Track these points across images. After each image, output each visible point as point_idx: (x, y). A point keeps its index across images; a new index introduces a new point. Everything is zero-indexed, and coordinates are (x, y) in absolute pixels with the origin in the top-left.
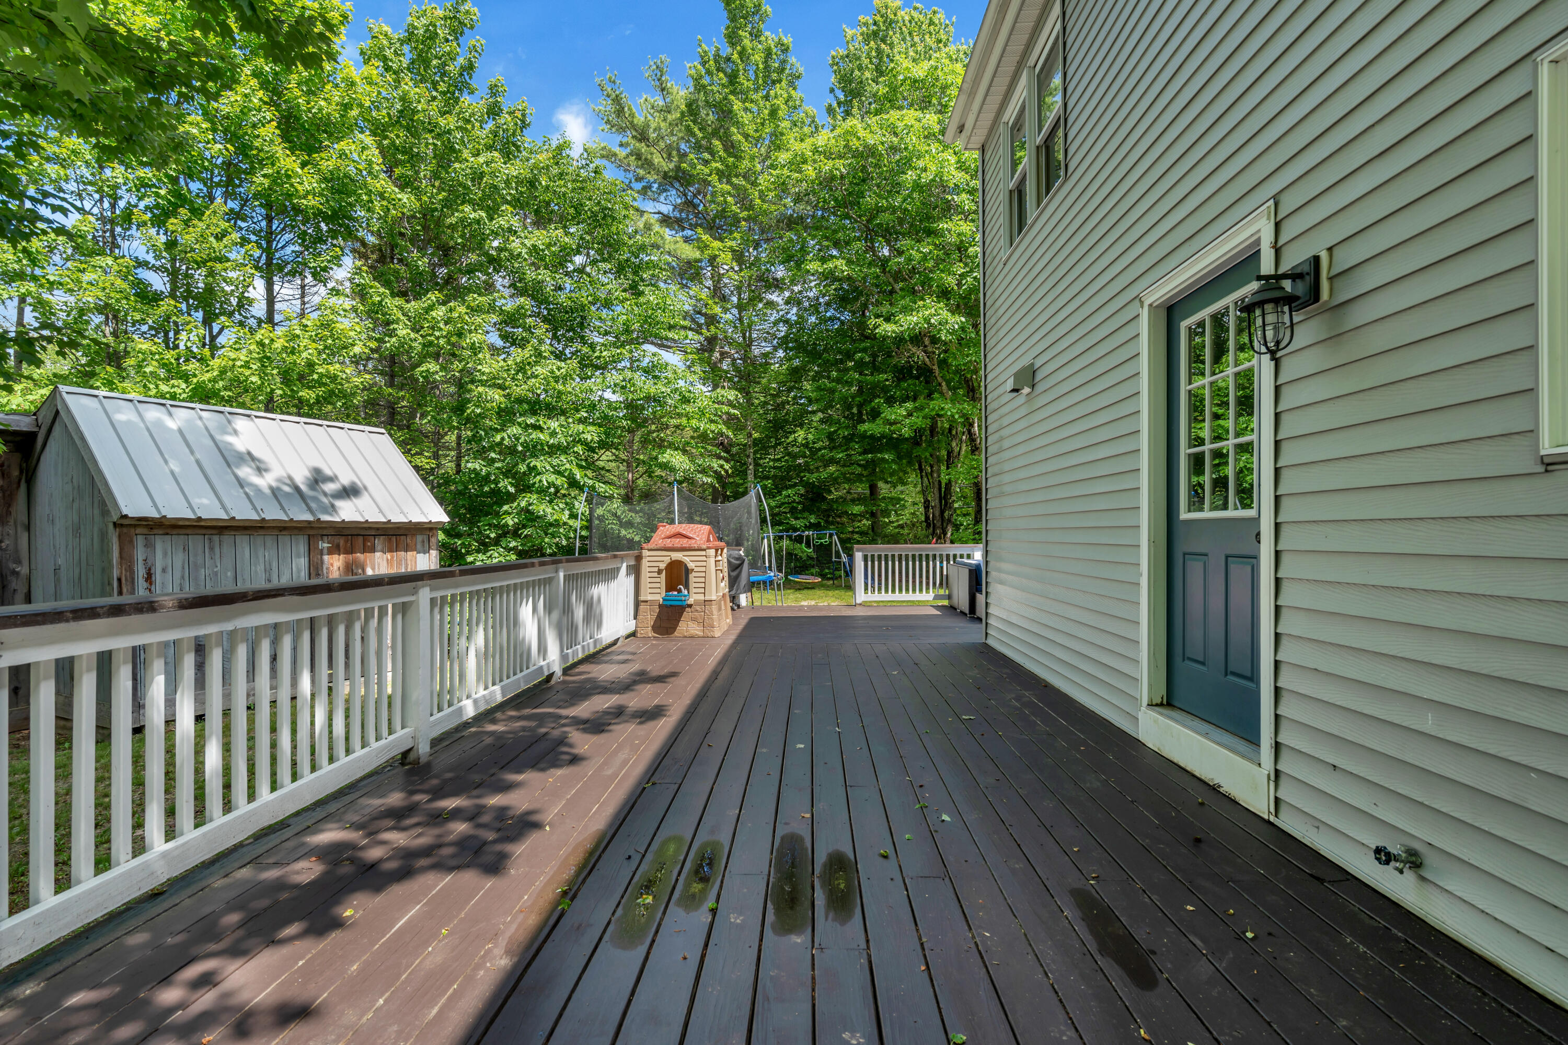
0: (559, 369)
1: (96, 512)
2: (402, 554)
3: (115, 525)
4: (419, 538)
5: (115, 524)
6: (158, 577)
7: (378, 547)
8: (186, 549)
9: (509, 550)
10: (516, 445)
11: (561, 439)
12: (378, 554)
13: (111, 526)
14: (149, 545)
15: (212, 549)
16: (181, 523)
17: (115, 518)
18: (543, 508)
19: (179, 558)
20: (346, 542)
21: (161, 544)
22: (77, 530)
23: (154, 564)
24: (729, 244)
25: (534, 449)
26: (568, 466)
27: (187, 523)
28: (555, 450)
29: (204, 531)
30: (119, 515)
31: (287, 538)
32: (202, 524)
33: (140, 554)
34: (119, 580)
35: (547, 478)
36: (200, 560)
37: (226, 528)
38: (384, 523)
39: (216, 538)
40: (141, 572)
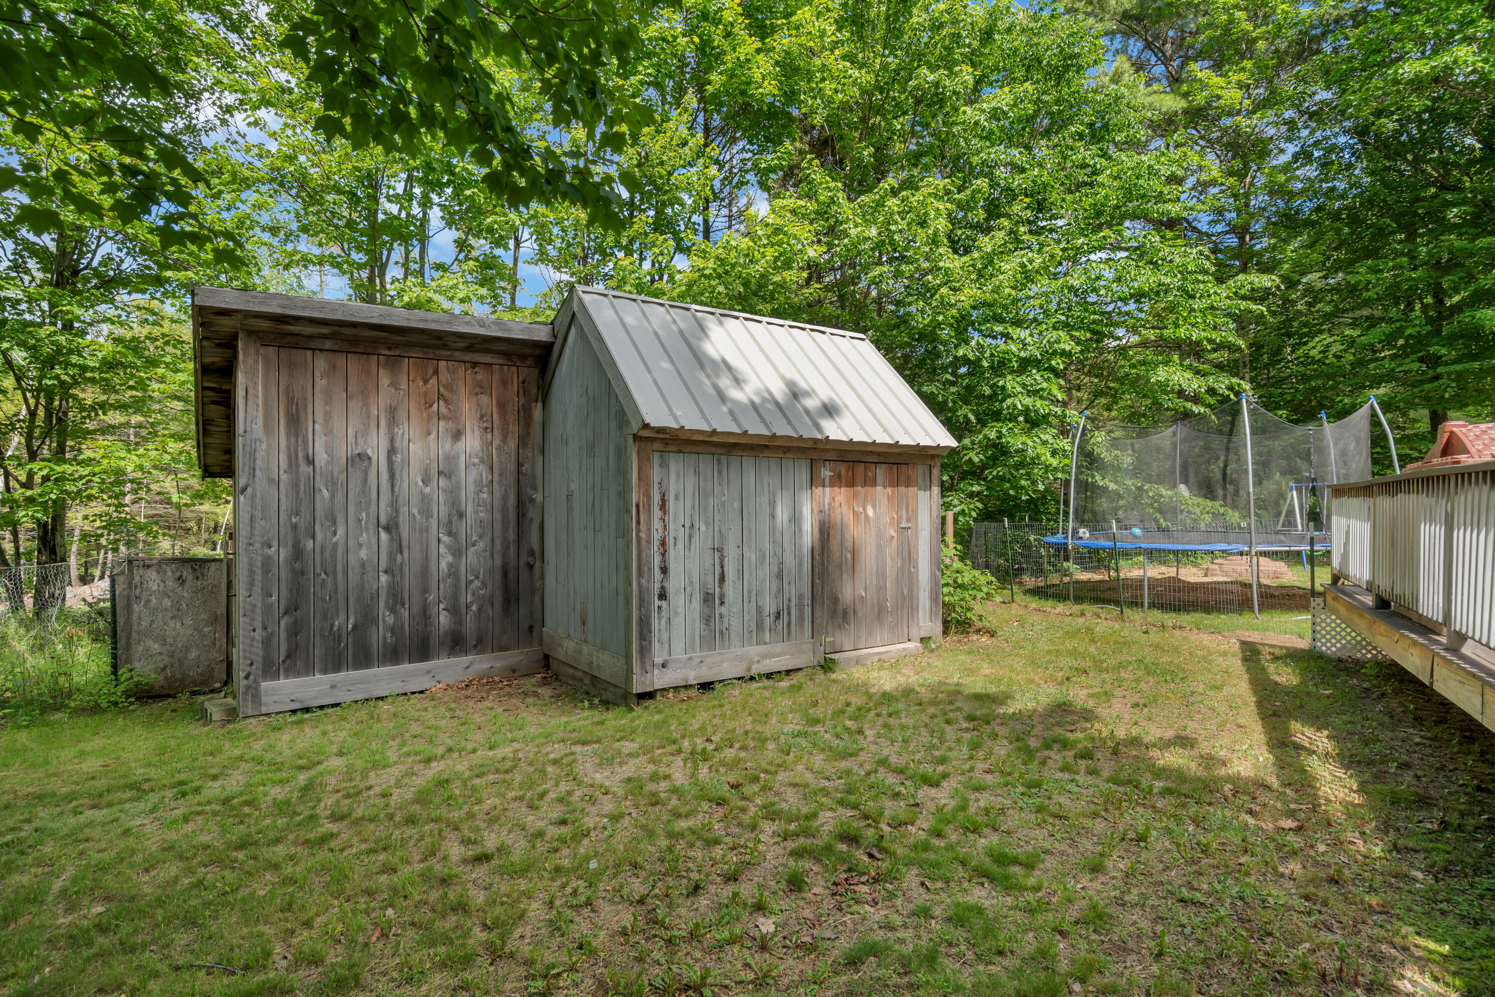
0: (1031, 261)
1: (613, 424)
2: (902, 489)
3: (636, 437)
4: (921, 469)
5: (634, 435)
6: (671, 505)
7: (880, 479)
8: (697, 472)
9: (971, 495)
10: (979, 360)
11: (1034, 351)
12: (879, 489)
13: (630, 439)
14: (664, 465)
15: (720, 472)
16: (695, 438)
17: (635, 428)
18: (1017, 440)
19: (691, 481)
20: (848, 470)
21: (675, 464)
22: (591, 449)
23: (668, 489)
24: (1235, 78)
25: (1000, 366)
26: (1045, 385)
27: (701, 438)
28: (1026, 364)
29: (713, 450)
30: (640, 424)
31: (791, 462)
32: (714, 439)
33: (656, 474)
34: (638, 506)
35: (1022, 401)
36: (709, 488)
37: (735, 445)
38: (890, 445)
39: (724, 459)
40: (656, 499)
